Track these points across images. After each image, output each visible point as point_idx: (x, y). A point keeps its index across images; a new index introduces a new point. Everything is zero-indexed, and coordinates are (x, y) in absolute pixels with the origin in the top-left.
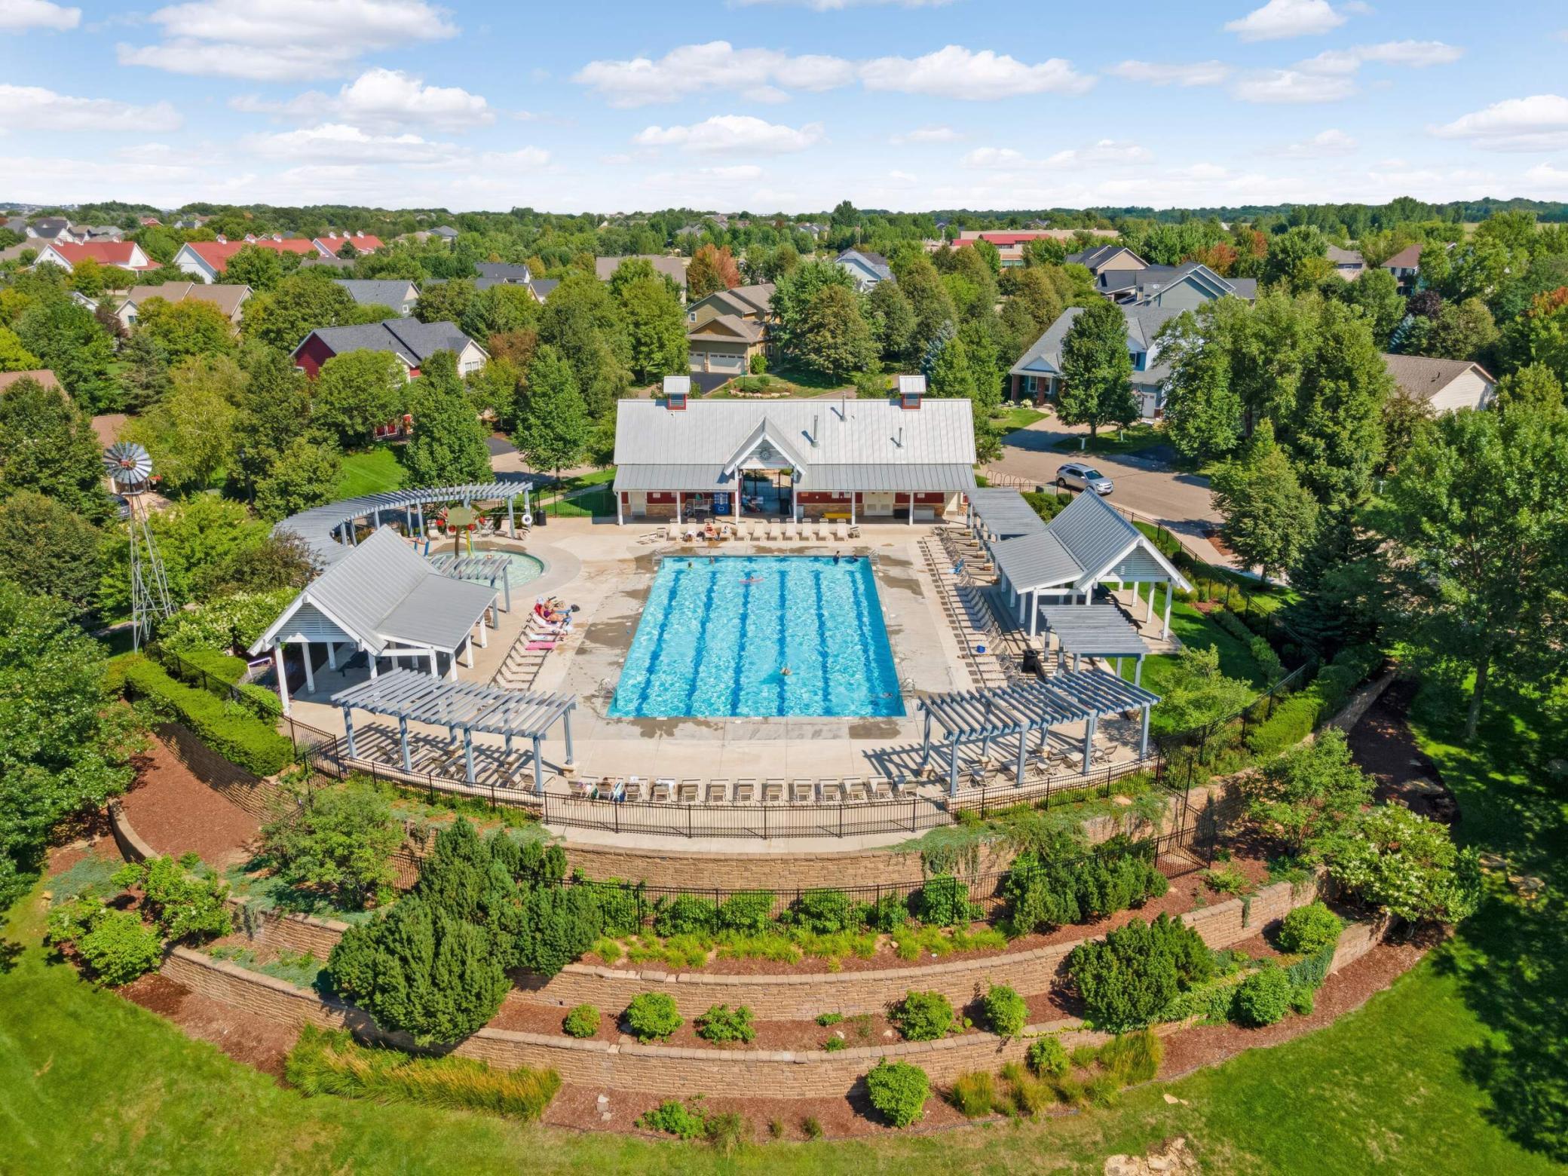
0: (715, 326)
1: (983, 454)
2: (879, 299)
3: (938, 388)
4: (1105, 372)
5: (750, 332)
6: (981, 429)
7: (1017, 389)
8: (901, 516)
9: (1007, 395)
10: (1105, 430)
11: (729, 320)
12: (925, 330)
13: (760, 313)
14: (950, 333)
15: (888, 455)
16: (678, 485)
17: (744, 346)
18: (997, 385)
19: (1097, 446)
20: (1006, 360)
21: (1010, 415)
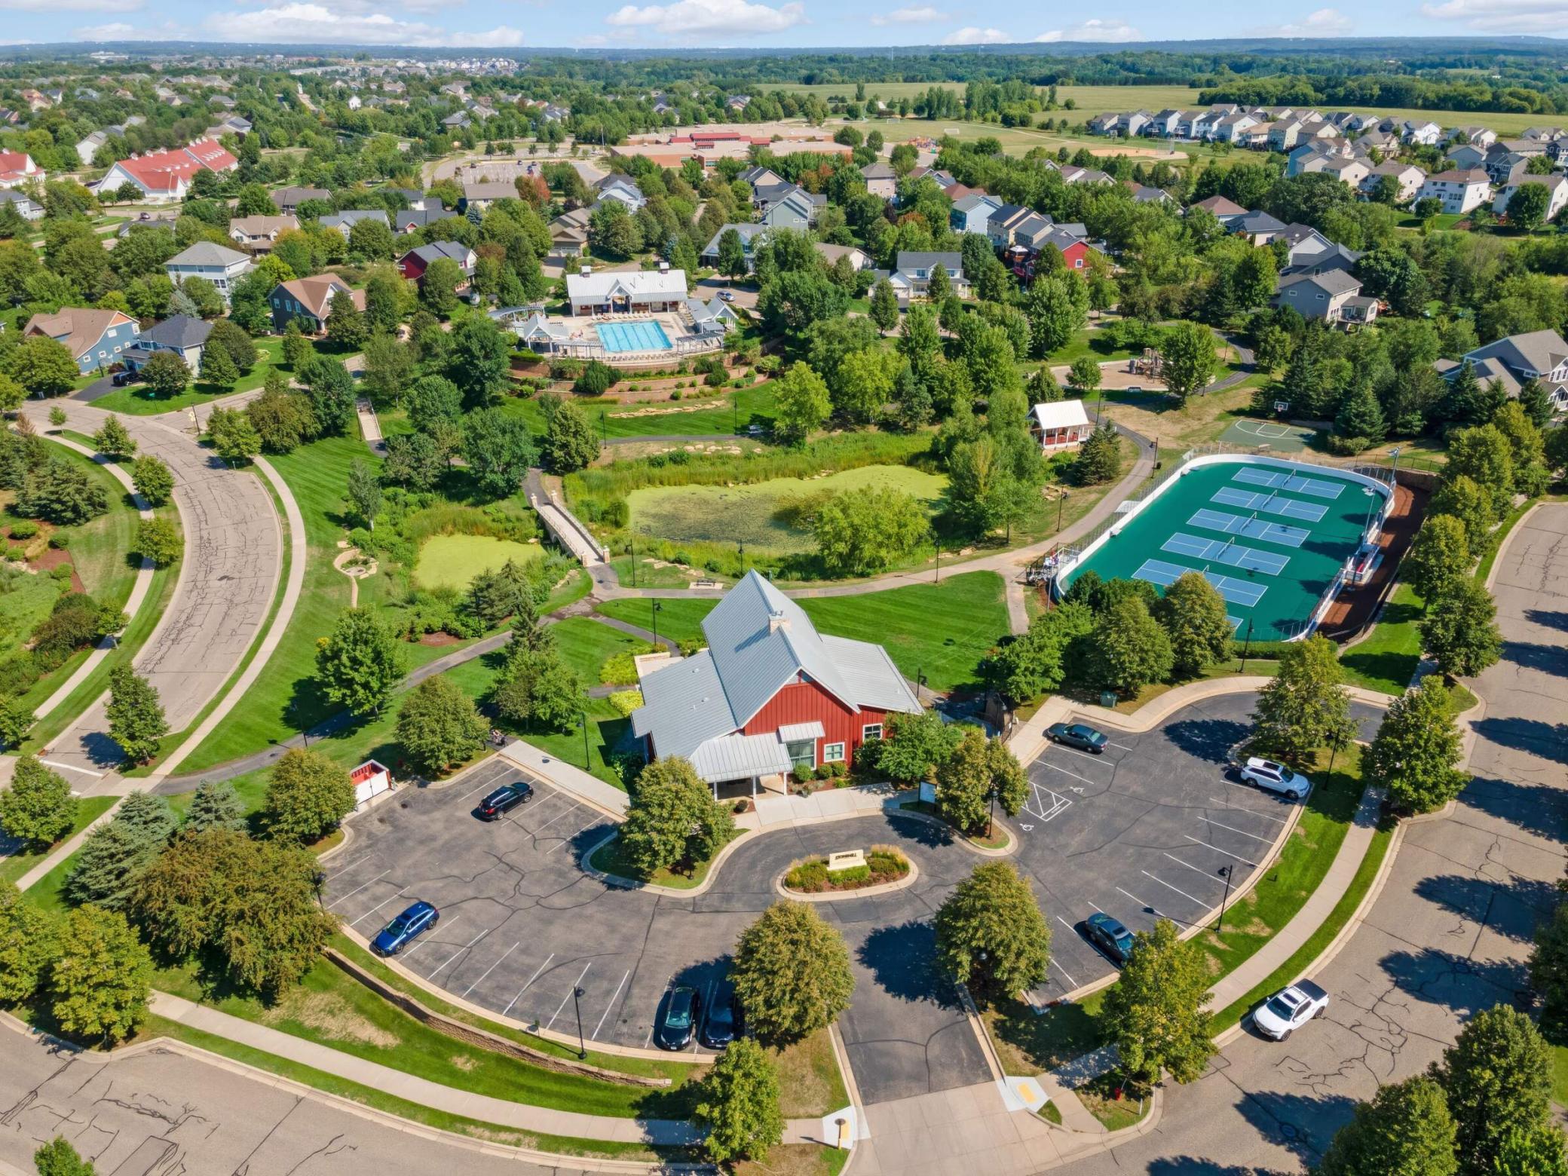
0: (564, 234)
1: (690, 289)
2: (639, 215)
3: (674, 265)
4: (734, 256)
5: (582, 238)
6: (688, 279)
7: (705, 261)
8: (665, 310)
9: (700, 264)
10: (737, 278)
11: (569, 230)
12: (664, 235)
13: (583, 226)
14: (676, 236)
15: (659, 290)
16: (591, 303)
17: (578, 244)
18: (696, 261)
19: (735, 285)
20: (700, 248)
21: (703, 272)
